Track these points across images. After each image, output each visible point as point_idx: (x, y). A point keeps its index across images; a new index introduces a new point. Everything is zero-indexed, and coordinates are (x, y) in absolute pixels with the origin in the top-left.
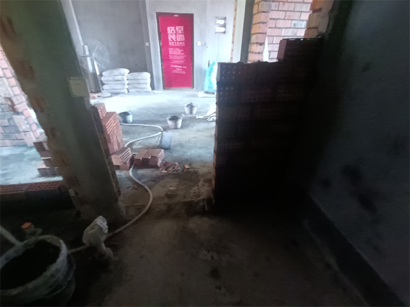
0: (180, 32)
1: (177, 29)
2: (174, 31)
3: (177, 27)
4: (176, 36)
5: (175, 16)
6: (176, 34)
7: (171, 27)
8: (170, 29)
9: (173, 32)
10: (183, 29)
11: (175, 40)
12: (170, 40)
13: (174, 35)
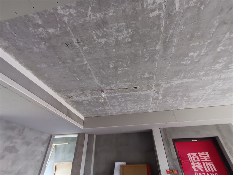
0: (206, 160)
1: (200, 156)
2: (198, 158)
3: (199, 153)
4: (202, 164)
5: (193, 141)
6: (201, 162)
7: (191, 154)
8: (192, 156)
9: (196, 159)
10: (208, 156)
11: (202, 171)
12: (195, 170)
13: (198, 163)
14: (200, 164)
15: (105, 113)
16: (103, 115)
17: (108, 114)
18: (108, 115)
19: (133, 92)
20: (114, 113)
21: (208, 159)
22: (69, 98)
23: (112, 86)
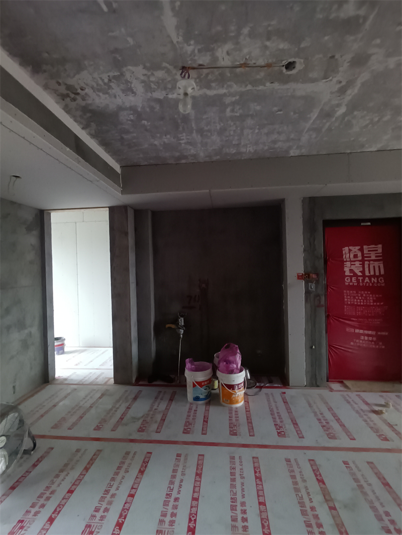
14: (360, 264)
15: (177, 154)
16: (172, 161)
17: (186, 157)
18: (183, 161)
19: (276, 86)
20: (202, 154)
21: (376, 257)
22: (72, 96)
23: (220, 50)
